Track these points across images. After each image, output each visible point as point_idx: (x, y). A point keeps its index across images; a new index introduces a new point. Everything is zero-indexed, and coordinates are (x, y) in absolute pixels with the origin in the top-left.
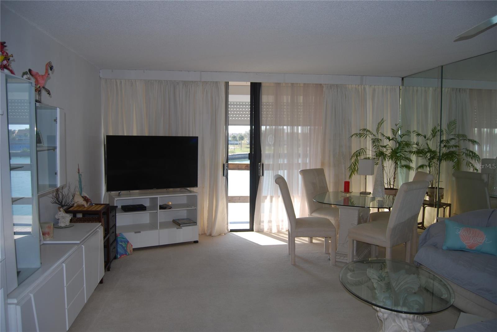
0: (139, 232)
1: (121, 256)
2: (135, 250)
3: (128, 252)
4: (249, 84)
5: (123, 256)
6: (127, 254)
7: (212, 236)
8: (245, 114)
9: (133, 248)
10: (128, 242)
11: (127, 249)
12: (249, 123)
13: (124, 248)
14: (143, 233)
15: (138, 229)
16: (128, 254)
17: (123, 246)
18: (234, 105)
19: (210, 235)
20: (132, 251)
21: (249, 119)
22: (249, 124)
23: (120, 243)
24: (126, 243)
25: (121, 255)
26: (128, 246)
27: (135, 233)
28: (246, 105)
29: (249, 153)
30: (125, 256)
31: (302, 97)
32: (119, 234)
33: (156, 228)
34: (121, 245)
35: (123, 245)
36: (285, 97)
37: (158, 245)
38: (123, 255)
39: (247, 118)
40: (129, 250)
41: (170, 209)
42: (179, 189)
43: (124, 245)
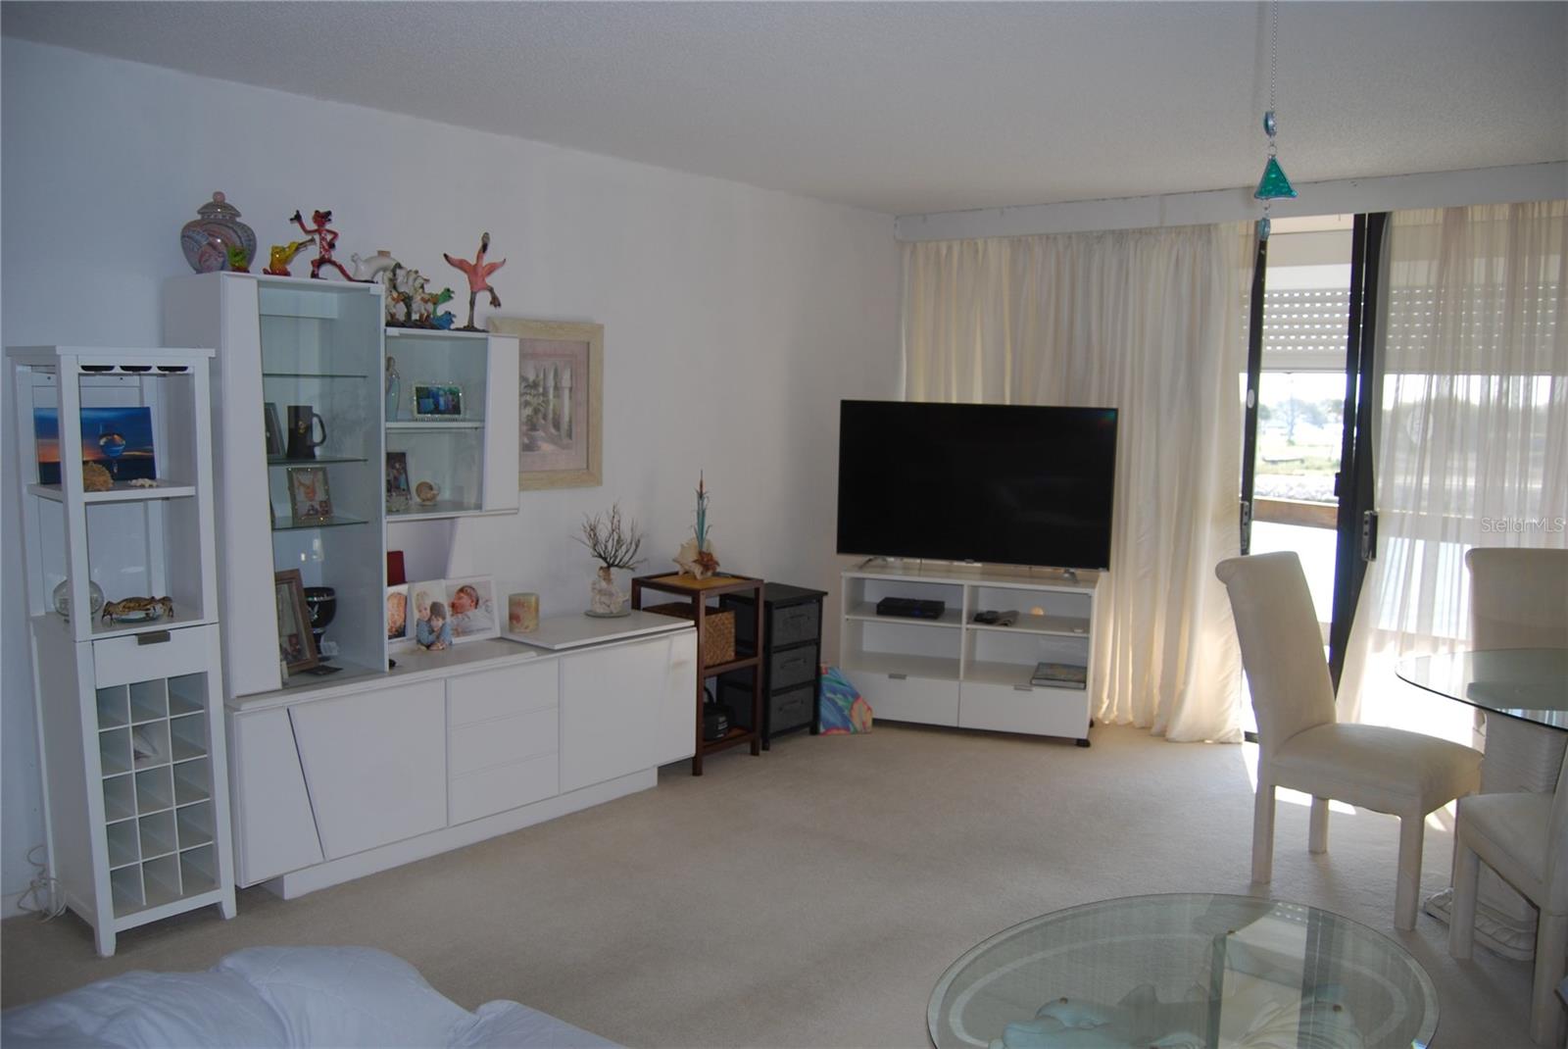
0: (903, 677)
1: (828, 730)
2: (877, 722)
3: (853, 725)
4: (1347, 222)
5: (835, 732)
6: (852, 729)
7: (1167, 740)
8: (1330, 333)
9: (875, 717)
10: (856, 697)
11: (851, 715)
12: (1344, 365)
13: (840, 710)
14: (912, 681)
15: (900, 667)
16: (855, 728)
17: (836, 703)
18: (1281, 301)
19: (1162, 735)
20: (870, 723)
21: (1344, 348)
22: (1341, 369)
23: (829, 695)
24: (850, 699)
25: (831, 727)
26: (856, 706)
27: (891, 676)
28: (1334, 300)
29: (1339, 471)
30: (843, 732)
31: (1555, 261)
32: (826, 669)
33: (956, 676)
34: (834, 703)
35: (838, 701)
36: (1479, 265)
37: (955, 725)
38: (838, 729)
39: (1337, 344)
40: (860, 717)
41: (1006, 625)
42: (1048, 570)
43: (841, 703)
